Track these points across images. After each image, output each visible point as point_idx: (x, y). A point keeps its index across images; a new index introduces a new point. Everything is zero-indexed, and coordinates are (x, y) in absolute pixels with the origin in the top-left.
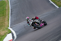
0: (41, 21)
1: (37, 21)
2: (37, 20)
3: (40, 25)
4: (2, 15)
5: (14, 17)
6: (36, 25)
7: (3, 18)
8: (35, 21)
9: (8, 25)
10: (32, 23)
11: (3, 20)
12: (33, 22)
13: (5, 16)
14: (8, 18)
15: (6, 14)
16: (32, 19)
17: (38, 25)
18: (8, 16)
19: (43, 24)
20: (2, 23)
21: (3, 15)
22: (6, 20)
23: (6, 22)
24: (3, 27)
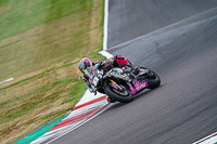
0: (137, 72)
1: (118, 72)
2: (120, 70)
3: (128, 88)
4: (79, 7)
5: (122, 16)
6: (112, 88)
7: (83, 19)
8: (110, 73)
9: (100, 41)
10: (99, 82)
11: (82, 25)
12: (104, 80)
13: (90, 12)
14: (100, 17)
15: (92, 5)
16: (100, 68)
17: (122, 91)
18: (100, 9)
19: (143, 85)
20: (79, 34)
21: (84, 9)
22: (93, 25)
23: (93, 33)
24: (84, 50)
